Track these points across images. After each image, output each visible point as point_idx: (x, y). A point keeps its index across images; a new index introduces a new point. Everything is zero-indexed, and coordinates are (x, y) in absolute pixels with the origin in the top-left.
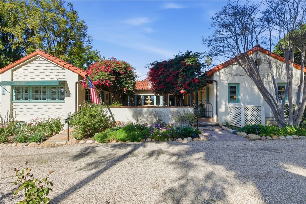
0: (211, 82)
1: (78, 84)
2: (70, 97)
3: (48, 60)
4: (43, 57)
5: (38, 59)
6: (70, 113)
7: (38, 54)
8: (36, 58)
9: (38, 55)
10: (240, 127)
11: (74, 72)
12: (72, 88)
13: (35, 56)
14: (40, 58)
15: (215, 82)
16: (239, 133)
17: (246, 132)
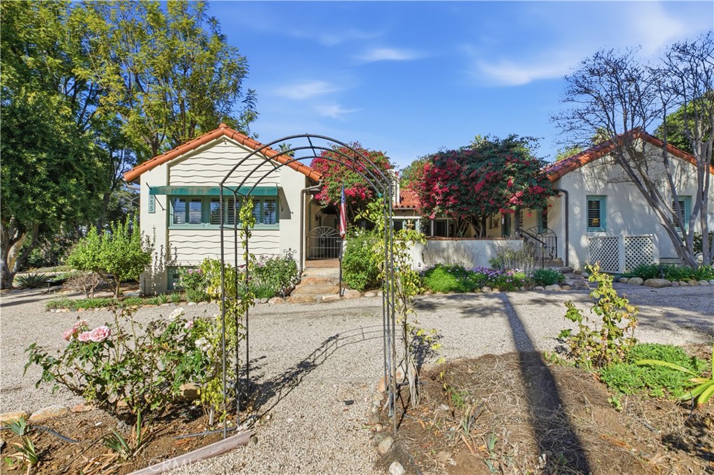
0: (556, 192)
1: (305, 194)
2: (290, 218)
3: (245, 146)
4: (233, 140)
5: (223, 144)
6: (290, 249)
7: (223, 134)
8: (219, 140)
9: (224, 136)
10: (617, 272)
11: (297, 170)
12: (294, 200)
13: (217, 137)
14: (227, 143)
15: (563, 194)
16: (626, 279)
17: (641, 277)
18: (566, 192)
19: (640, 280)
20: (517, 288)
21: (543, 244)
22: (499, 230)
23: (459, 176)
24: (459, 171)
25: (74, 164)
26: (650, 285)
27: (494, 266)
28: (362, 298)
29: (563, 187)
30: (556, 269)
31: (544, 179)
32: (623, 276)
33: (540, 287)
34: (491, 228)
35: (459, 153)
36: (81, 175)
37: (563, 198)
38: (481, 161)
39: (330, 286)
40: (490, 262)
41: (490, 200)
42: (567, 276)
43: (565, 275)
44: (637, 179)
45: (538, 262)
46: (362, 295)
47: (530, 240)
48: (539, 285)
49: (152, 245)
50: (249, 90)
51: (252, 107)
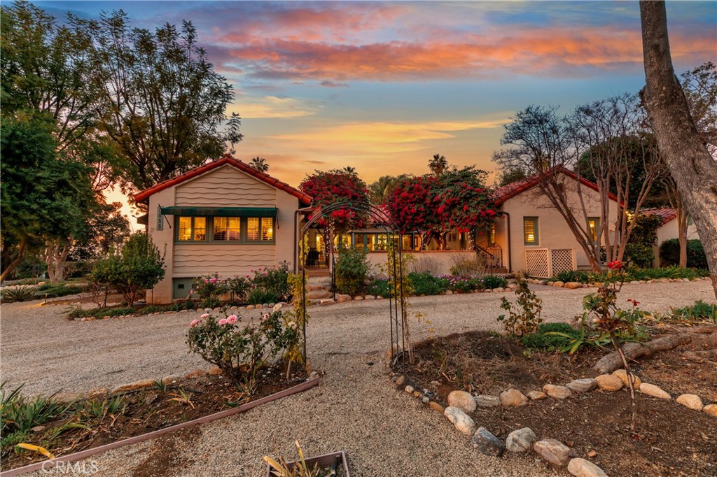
0: (501, 214)
1: (297, 214)
4: (236, 168)
5: (226, 171)
6: (285, 261)
7: (226, 162)
8: (222, 167)
9: (228, 164)
10: (546, 277)
11: (291, 194)
13: (220, 165)
14: (230, 170)
15: (505, 215)
16: (552, 283)
17: (562, 280)
18: (508, 214)
19: (561, 283)
20: (472, 291)
21: (491, 255)
22: (458, 244)
23: (424, 200)
24: (425, 196)
25: (70, 182)
26: (568, 287)
27: (454, 273)
28: (353, 301)
29: (505, 210)
30: (501, 276)
31: (490, 203)
32: (550, 280)
33: (489, 290)
34: (450, 240)
35: (423, 180)
36: (75, 192)
37: (506, 219)
38: (442, 187)
39: (324, 292)
40: (451, 270)
41: (450, 220)
42: (509, 281)
43: (507, 280)
44: (558, 206)
45: (488, 269)
46: (353, 299)
47: (482, 252)
48: (488, 288)
49: (163, 259)
50: (234, 114)
51: (235, 129)
